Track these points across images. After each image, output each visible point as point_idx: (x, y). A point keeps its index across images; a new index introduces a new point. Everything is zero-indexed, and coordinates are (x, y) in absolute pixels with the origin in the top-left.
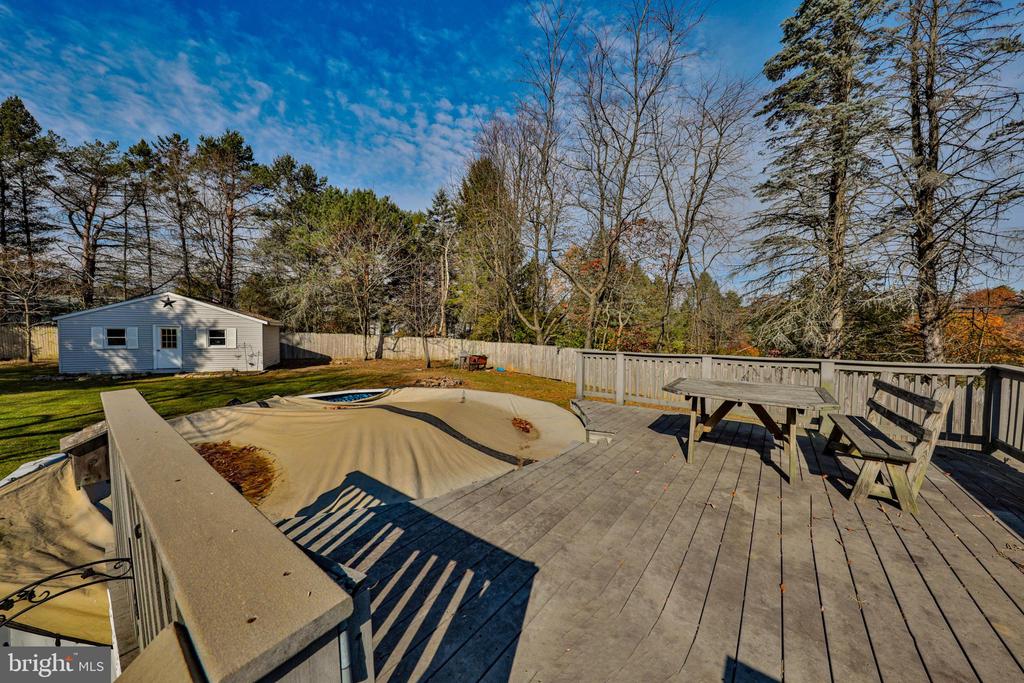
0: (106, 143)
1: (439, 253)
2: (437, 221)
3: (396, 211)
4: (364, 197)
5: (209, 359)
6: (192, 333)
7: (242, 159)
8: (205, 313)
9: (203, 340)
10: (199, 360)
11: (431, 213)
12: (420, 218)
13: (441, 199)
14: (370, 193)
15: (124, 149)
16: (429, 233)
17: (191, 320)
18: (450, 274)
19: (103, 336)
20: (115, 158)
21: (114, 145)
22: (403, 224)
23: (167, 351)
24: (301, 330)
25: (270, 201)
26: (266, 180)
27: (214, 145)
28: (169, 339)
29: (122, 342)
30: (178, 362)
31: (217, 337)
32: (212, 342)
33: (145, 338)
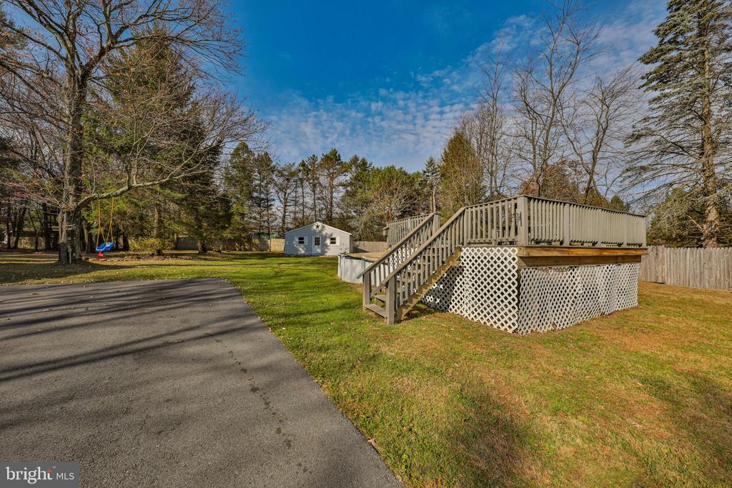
0: (292, 164)
1: (430, 194)
2: (428, 176)
3: (406, 174)
4: (390, 170)
5: (329, 249)
6: (325, 238)
7: (337, 160)
8: (329, 230)
9: (328, 242)
10: (326, 250)
11: (425, 172)
12: (418, 174)
13: (431, 163)
14: (393, 167)
15: (297, 165)
16: (423, 184)
17: (324, 233)
18: (436, 206)
19: (297, 240)
20: (293, 169)
21: (294, 164)
22: (409, 180)
23: (316, 246)
24: (360, 240)
25: (347, 178)
26: (346, 168)
27: (328, 157)
28: (317, 242)
29: (303, 243)
30: (319, 251)
31: (333, 241)
32: (332, 243)
33: (310, 241)
